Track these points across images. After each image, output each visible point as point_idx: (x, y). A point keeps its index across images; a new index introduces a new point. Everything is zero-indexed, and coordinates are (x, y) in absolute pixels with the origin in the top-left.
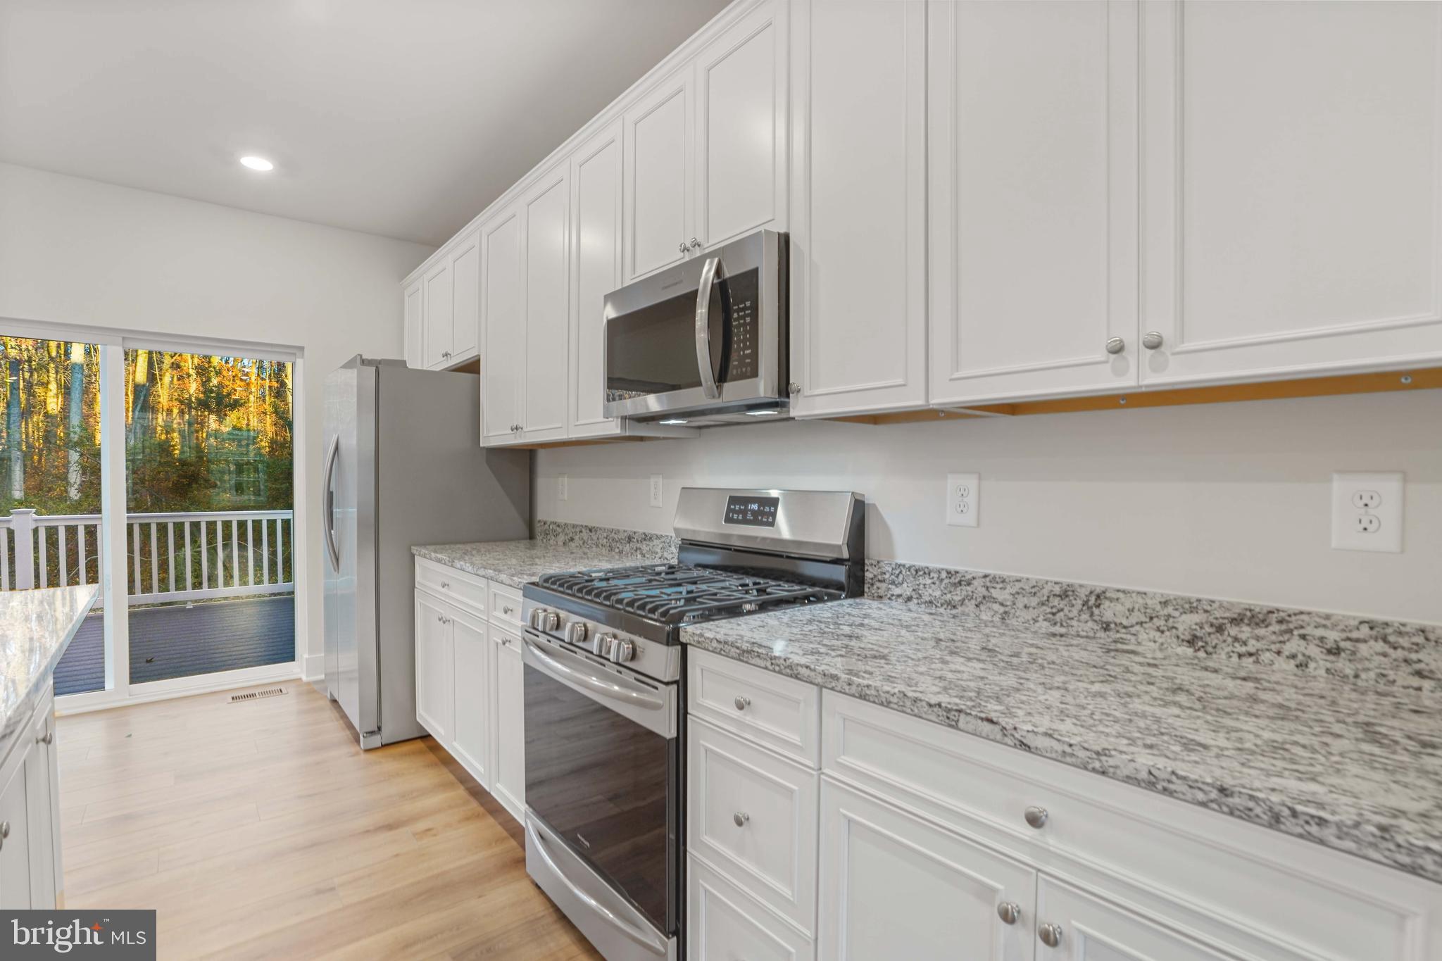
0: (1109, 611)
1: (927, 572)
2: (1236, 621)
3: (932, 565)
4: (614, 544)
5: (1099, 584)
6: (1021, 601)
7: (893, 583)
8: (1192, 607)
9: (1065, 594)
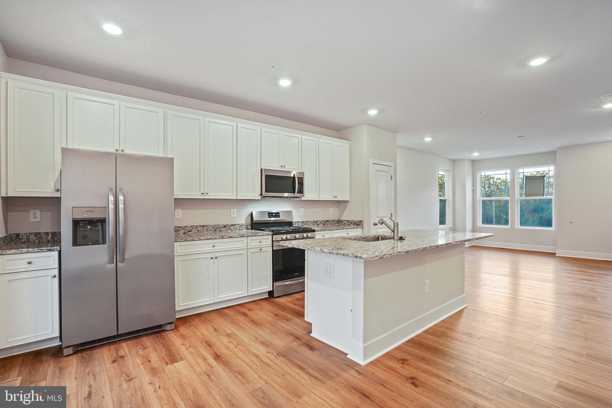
0: (318, 223)
1: (299, 222)
2: (326, 222)
3: (300, 221)
4: (216, 229)
5: (317, 220)
6: (310, 223)
7: (295, 224)
8: (323, 221)
9: (314, 222)
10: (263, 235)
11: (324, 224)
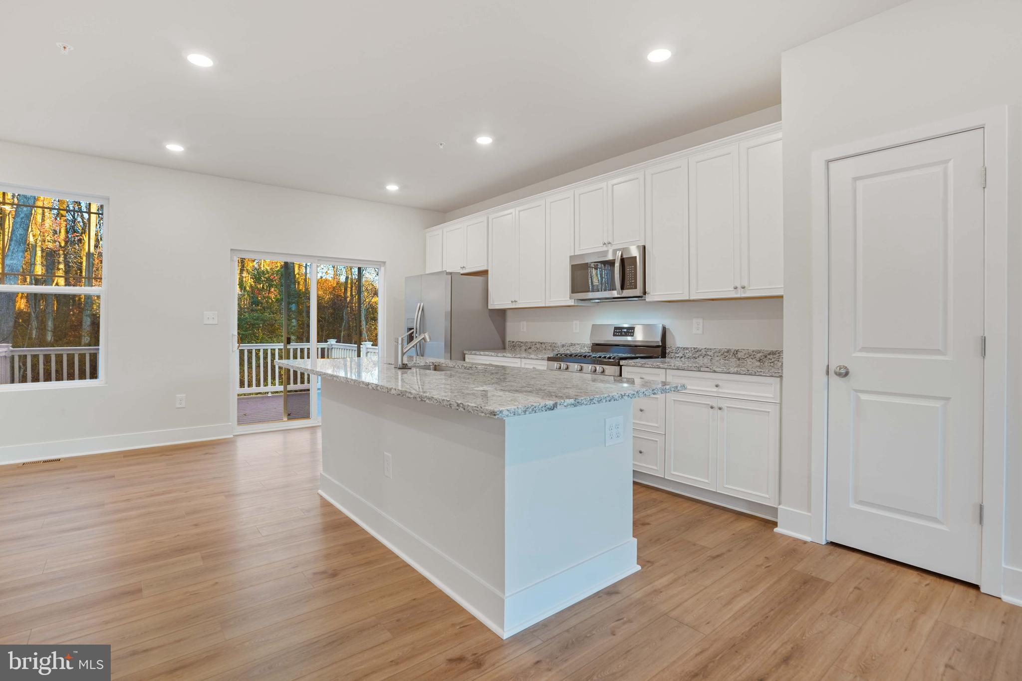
0: (740, 355)
1: (687, 349)
2: (769, 354)
3: (689, 346)
5: (737, 349)
6: (716, 354)
7: (676, 353)
8: (759, 352)
9: (728, 351)
10: (537, 359)
11: (760, 360)
